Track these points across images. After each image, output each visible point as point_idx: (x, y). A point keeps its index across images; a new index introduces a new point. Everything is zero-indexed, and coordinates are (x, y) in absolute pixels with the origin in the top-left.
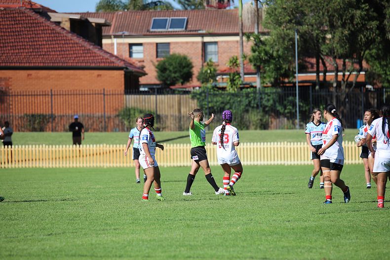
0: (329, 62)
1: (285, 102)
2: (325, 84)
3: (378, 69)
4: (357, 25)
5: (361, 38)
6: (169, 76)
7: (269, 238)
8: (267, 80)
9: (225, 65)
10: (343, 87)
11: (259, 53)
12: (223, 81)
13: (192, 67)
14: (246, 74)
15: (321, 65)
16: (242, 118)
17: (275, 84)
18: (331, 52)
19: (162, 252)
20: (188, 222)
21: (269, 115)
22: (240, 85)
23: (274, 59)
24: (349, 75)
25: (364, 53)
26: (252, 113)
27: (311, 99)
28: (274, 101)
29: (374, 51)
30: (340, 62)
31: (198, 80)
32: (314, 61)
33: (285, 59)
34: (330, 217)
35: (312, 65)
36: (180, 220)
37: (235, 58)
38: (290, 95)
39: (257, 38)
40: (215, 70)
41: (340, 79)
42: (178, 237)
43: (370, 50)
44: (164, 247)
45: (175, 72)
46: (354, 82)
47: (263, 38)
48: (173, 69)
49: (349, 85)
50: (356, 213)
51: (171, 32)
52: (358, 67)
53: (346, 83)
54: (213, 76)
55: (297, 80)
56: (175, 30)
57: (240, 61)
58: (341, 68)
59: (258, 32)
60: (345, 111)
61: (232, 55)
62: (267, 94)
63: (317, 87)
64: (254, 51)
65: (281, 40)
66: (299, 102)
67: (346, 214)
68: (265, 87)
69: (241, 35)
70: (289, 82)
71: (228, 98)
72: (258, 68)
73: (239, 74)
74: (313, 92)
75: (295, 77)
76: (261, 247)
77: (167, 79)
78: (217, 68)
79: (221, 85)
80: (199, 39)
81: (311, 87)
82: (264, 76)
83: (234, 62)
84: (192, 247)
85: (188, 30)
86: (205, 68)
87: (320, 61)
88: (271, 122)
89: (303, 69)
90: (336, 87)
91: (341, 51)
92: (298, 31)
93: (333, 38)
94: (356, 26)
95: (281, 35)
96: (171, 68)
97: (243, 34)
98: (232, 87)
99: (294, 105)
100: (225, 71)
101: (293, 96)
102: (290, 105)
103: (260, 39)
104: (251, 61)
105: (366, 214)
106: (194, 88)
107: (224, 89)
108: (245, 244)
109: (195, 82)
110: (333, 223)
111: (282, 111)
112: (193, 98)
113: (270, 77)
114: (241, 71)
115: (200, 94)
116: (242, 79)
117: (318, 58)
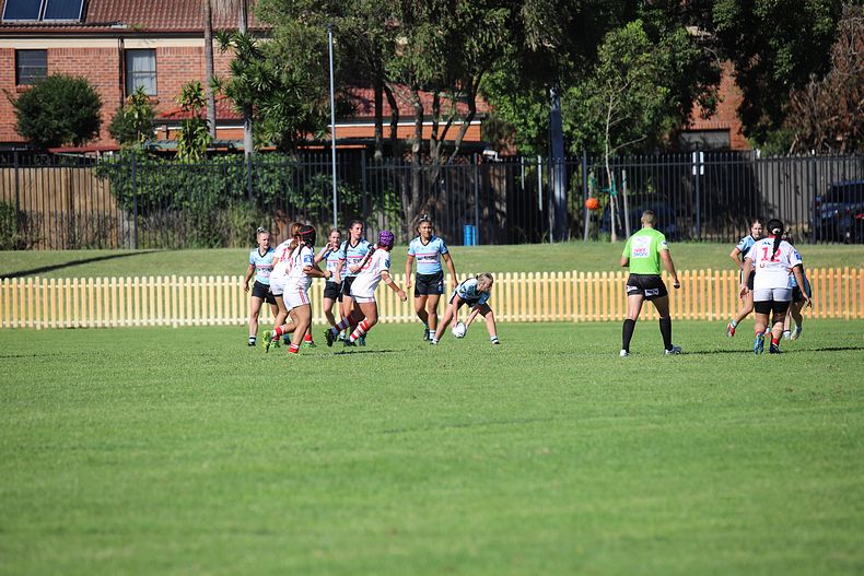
0: (404, 99)
1: (307, 187)
2: (394, 147)
3: (508, 114)
4: (462, 16)
5: (472, 46)
6: (46, 125)
7: (274, 486)
8: (267, 137)
9: (171, 102)
10: (434, 154)
11: (249, 77)
12: (169, 139)
13: (99, 105)
14: (219, 122)
15: (385, 104)
16: (212, 221)
17: (285, 146)
18: (406, 76)
19: (31, 522)
20: (92, 453)
21: (272, 214)
22: (208, 146)
23: (284, 90)
24: (447, 127)
25: (480, 78)
26: (233, 209)
27: (364, 180)
28: (282, 183)
29: (501, 74)
30: (427, 98)
31: (113, 134)
32: (370, 94)
33: (308, 91)
34: (406, 440)
35: (367, 103)
36: (74, 448)
37: (196, 86)
38: (319, 171)
39: (244, 43)
40: (150, 113)
41: (427, 134)
42: (69, 486)
43: (492, 72)
44: (35, 510)
45: (60, 117)
46: (457, 143)
47: (258, 43)
48: (55, 109)
49: (447, 149)
50: (463, 430)
51: (50, 25)
52: (465, 109)
53: (440, 143)
54: (146, 125)
55: (333, 137)
56: (59, 21)
57: (206, 93)
58: (429, 111)
59: (247, 30)
60: (438, 206)
61: (189, 80)
62: (266, 167)
63: (378, 154)
64: (237, 71)
65: (298, 49)
66: (337, 185)
67: (442, 432)
68: (263, 152)
69: (207, 35)
70: (316, 142)
71: (181, 176)
72: (247, 110)
73: (204, 122)
74: (367, 161)
75: (328, 131)
76: (255, 508)
77: (40, 131)
78: (156, 109)
79: (165, 147)
80: (113, 43)
81: (363, 152)
82: (259, 128)
83: (193, 95)
84: (99, 510)
85: (87, 22)
86: (129, 109)
87: (384, 95)
88: (277, 229)
89: (346, 113)
90: (419, 153)
91: (428, 74)
92: (335, 30)
93: (412, 44)
94: (460, 20)
95: (297, 35)
96: (50, 108)
97: (213, 33)
98: (189, 151)
99: (327, 192)
100: (173, 114)
101: (324, 173)
102: (317, 192)
103: (250, 44)
104: (230, 94)
105: (483, 433)
106: (101, 153)
107: (170, 155)
108: (220, 501)
109: (105, 140)
110: (412, 453)
111: (299, 206)
112: (100, 175)
113: (274, 130)
114: (210, 116)
115: (117, 166)
116: (211, 133)
117: (380, 88)
